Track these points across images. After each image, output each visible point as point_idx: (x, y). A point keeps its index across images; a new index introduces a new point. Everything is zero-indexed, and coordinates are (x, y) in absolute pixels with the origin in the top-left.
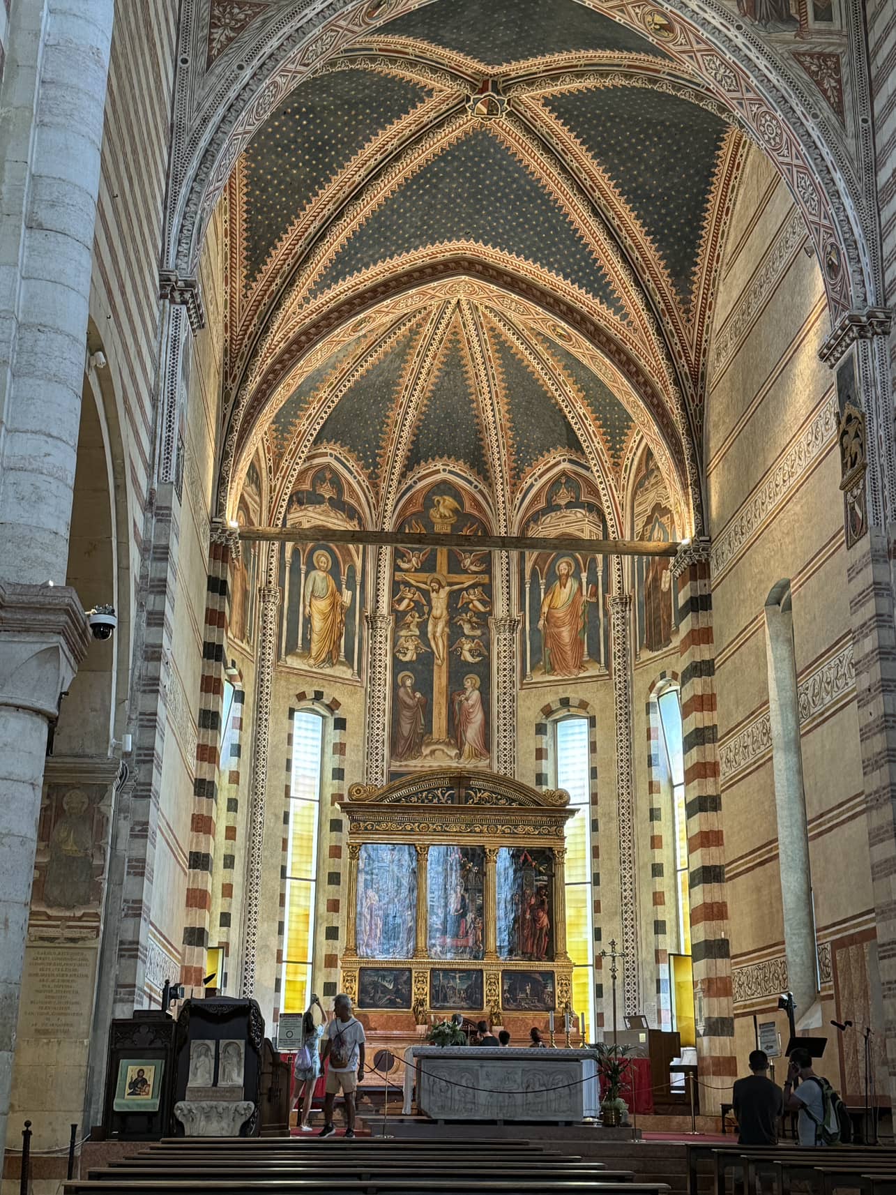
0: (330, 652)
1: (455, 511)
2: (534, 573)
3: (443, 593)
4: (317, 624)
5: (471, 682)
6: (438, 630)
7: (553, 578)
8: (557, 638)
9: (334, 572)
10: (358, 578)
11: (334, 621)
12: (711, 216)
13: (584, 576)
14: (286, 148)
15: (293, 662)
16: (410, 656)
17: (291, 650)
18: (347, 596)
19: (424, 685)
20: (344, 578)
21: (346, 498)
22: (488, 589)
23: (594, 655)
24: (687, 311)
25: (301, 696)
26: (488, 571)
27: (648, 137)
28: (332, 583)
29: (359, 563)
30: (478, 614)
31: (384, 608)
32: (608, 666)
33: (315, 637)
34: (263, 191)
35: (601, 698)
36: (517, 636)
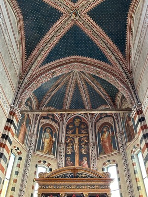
0: (49, 151)
1: (80, 122)
2: (98, 132)
3: (77, 138)
4: (46, 144)
5: (85, 159)
6: (76, 147)
7: (103, 132)
8: (105, 146)
9: (51, 133)
10: (57, 135)
11: (50, 144)
12: (128, 36)
13: (110, 130)
14: (33, 29)
15: (38, 153)
16: (70, 153)
17: (38, 150)
18: (54, 139)
19: (73, 160)
20: (54, 135)
21: (55, 119)
22: (88, 137)
23: (115, 148)
24: (125, 59)
25: (40, 162)
26: (88, 133)
27: (111, 19)
28: (50, 136)
29: (57, 132)
30: (86, 143)
31: (63, 142)
32: (119, 150)
33: (45, 147)
34: (29, 39)
35: (119, 158)
36: (95, 147)
